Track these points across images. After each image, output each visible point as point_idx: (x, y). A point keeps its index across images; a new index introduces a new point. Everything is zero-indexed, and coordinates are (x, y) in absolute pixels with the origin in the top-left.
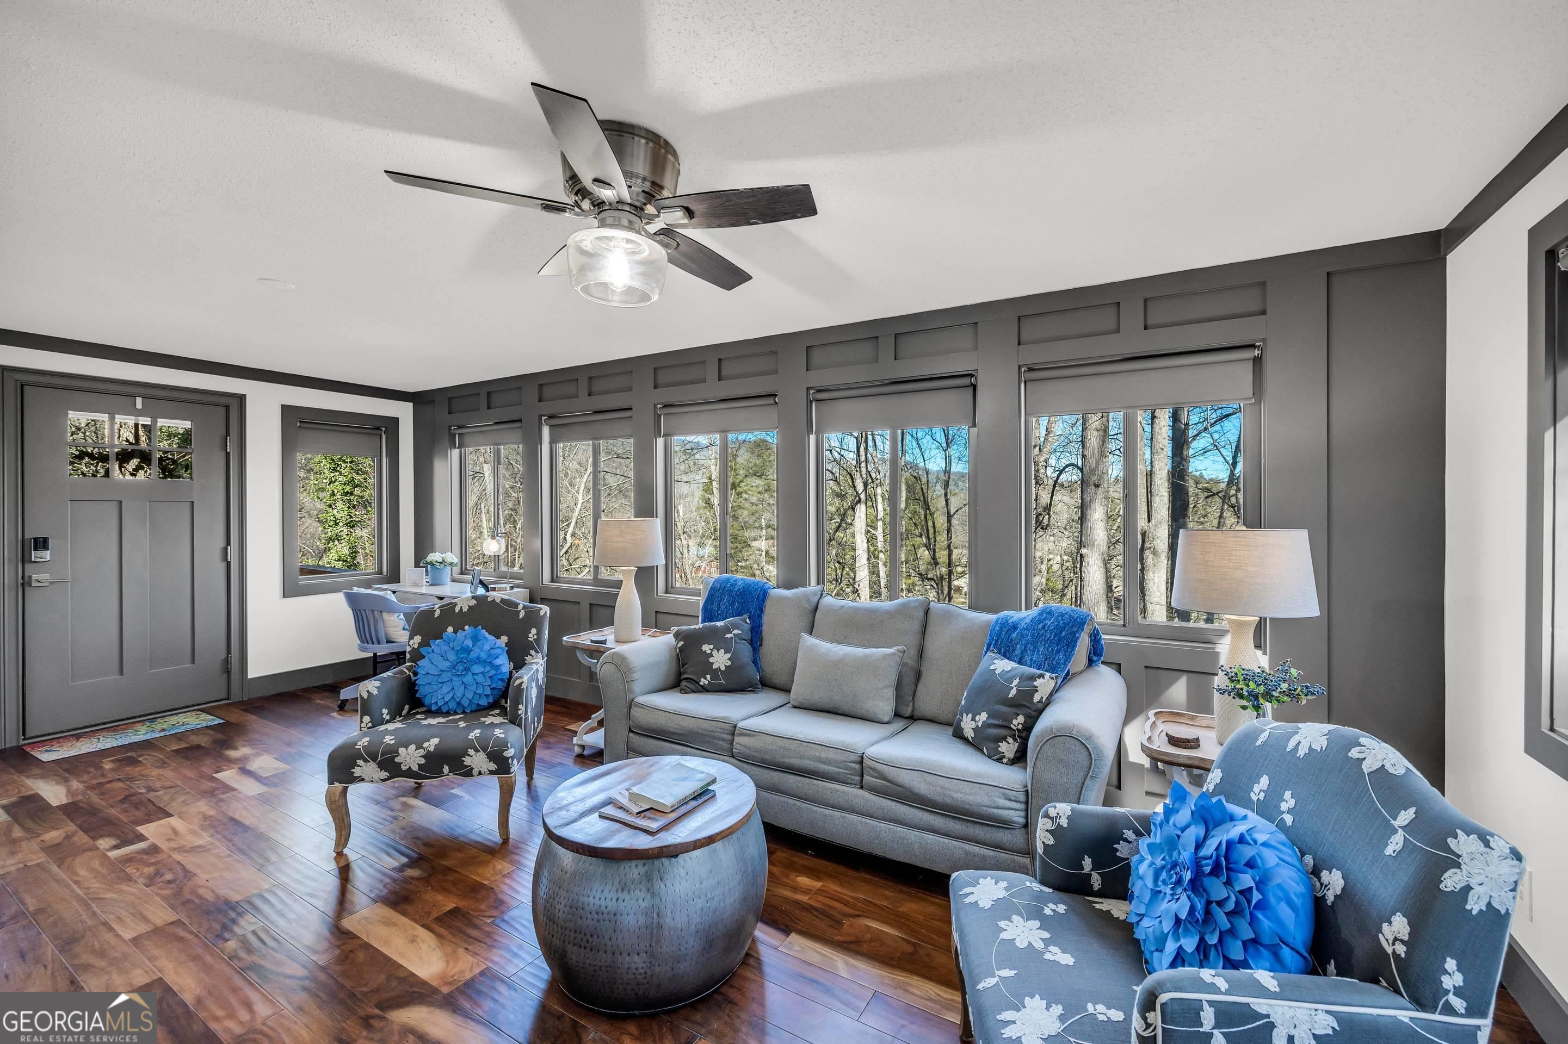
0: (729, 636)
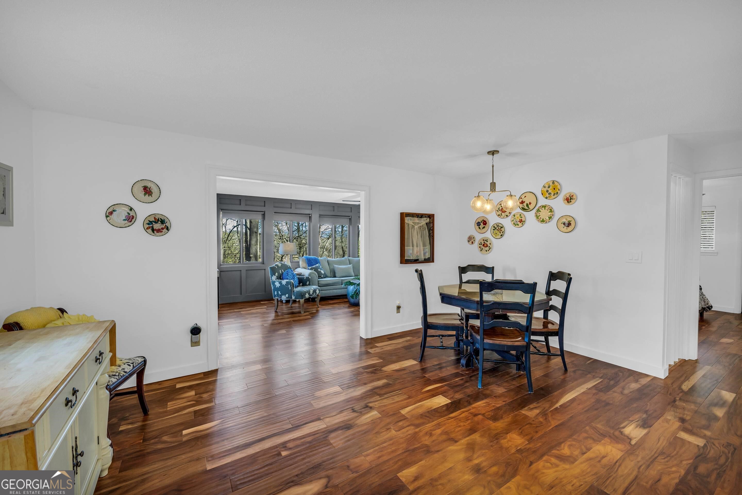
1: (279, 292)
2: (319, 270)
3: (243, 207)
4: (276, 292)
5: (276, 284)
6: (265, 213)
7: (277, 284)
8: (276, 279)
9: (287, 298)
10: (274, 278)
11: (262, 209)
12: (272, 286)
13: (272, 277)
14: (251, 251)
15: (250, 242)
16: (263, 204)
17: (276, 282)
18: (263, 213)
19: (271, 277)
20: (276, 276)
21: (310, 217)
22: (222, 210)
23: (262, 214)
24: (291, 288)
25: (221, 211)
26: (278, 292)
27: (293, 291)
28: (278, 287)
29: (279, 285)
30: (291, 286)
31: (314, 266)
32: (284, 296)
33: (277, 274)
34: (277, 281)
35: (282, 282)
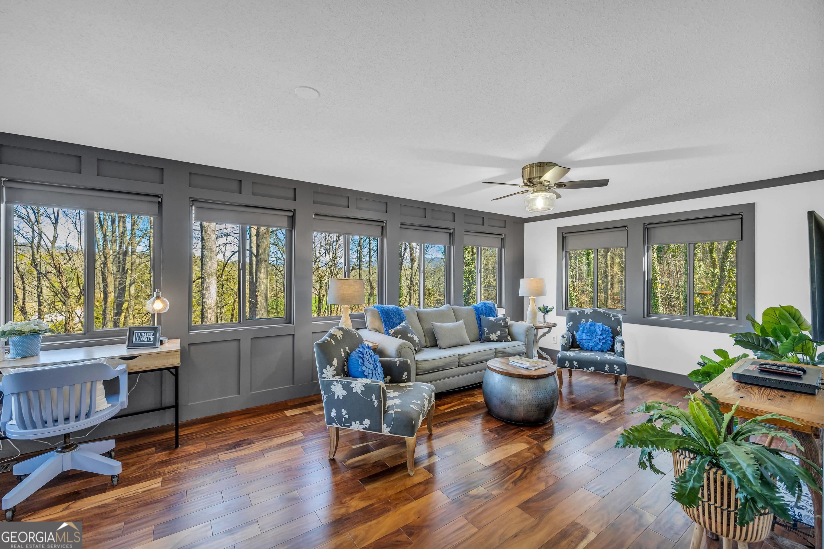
1: (344, 412)
2: (409, 335)
3: (246, 198)
4: (334, 410)
5: (333, 388)
6: (294, 214)
7: (339, 391)
8: (334, 376)
9: (366, 429)
10: (329, 373)
11: (290, 205)
12: (323, 393)
13: (324, 370)
14: (258, 287)
15: (256, 275)
16: (292, 196)
17: (335, 383)
18: (291, 214)
19: (321, 371)
20: (334, 368)
21: (382, 227)
22: (196, 203)
23: (288, 216)
24: (379, 403)
25: (193, 204)
26: (339, 412)
27: (385, 412)
28: (341, 398)
29: (345, 393)
30: (378, 397)
32: (358, 422)
33: (335, 362)
34: (337, 382)
35: (352, 385)
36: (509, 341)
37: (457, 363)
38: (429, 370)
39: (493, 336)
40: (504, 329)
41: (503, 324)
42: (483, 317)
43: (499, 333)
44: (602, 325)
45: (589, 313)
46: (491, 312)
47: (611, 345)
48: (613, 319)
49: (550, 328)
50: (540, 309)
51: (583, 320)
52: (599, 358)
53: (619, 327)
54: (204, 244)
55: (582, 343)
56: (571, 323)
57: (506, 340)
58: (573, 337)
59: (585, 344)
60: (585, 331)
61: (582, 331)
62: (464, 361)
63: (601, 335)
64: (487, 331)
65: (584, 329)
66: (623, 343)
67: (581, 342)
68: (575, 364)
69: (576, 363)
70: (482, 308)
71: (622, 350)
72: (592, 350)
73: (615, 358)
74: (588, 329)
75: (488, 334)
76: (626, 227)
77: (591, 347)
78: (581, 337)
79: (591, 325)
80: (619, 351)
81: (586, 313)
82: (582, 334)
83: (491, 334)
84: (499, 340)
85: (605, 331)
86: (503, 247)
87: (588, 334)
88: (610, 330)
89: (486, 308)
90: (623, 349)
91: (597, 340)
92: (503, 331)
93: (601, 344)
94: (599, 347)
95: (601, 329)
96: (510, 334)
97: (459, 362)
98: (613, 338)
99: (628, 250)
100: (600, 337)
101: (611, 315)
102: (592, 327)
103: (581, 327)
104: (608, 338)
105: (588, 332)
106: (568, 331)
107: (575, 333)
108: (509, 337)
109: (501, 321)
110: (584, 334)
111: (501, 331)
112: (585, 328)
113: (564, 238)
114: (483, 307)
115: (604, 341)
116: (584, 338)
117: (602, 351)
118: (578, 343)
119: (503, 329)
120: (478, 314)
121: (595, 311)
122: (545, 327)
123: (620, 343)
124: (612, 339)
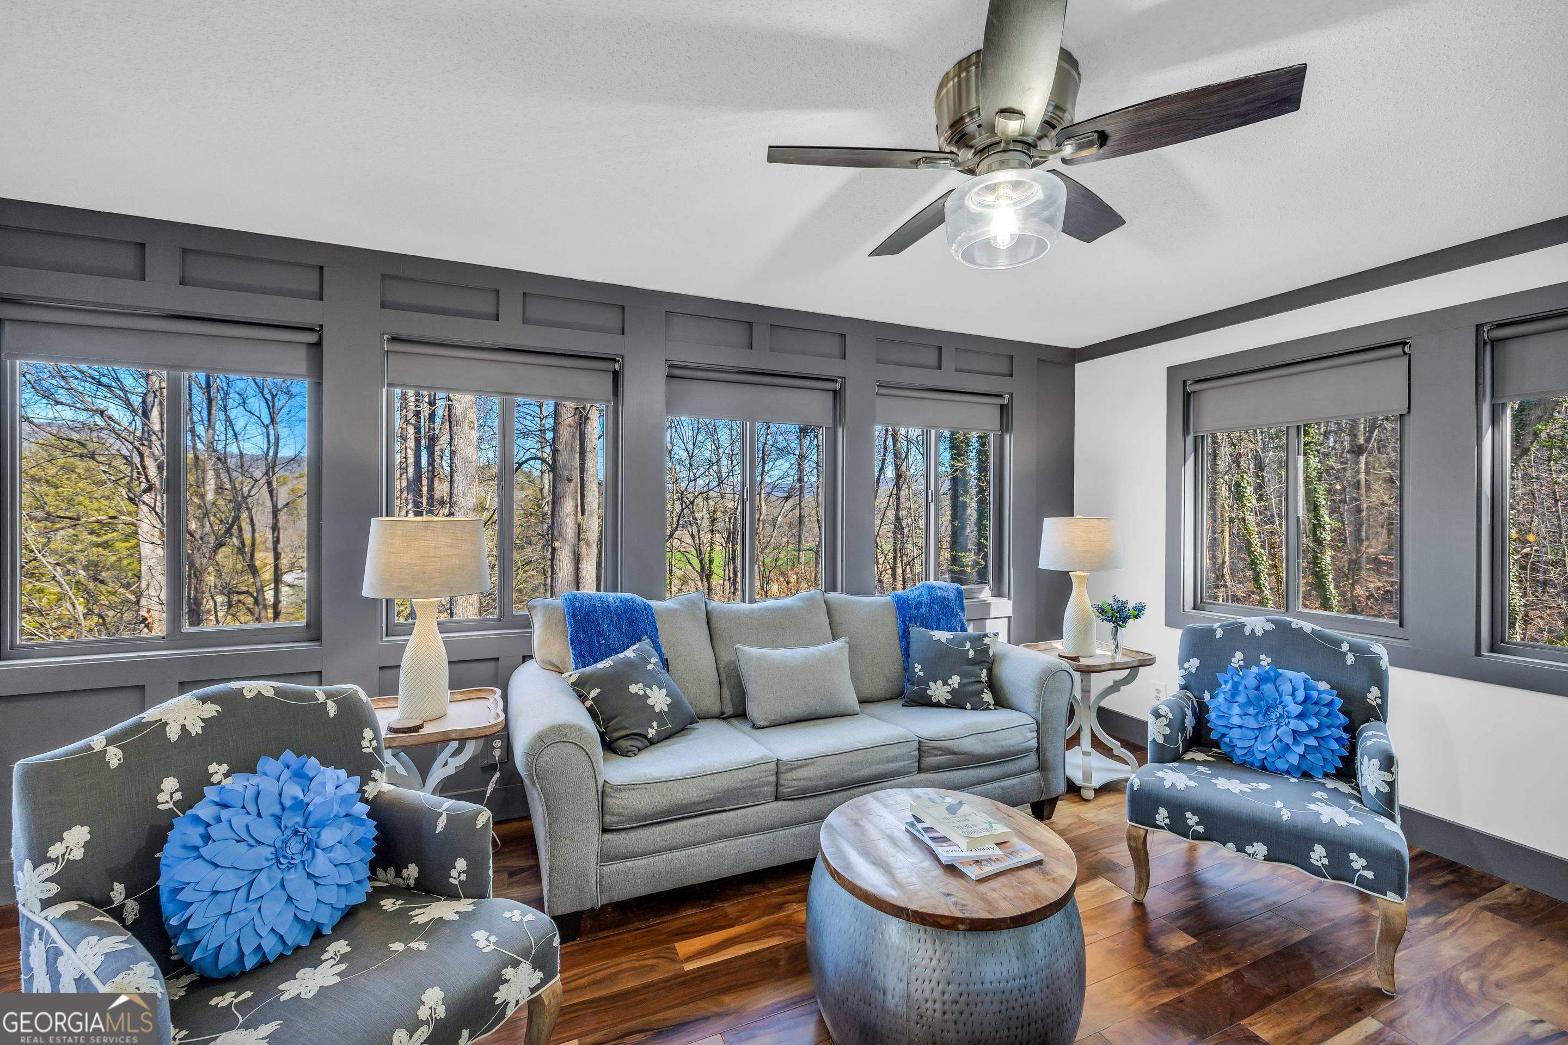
0: (650, 667)
6: (320, 336)
16: (312, 286)
23: (303, 343)
31: (600, 665)
36: (987, 709)
37: (770, 789)
38: (646, 817)
39: (939, 691)
40: (976, 669)
41: (971, 654)
42: (916, 631)
43: (955, 680)
44: (1305, 681)
45: (1259, 633)
46: (944, 614)
47: (1342, 758)
48: (1350, 659)
49: (1134, 669)
50: (1102, 611)
51: (1238, 658)
52: (1286, 815)
53: (1375, 691)
54: (453, 448)
55: (1227, 740)
56: (1194, 663)
57: (979, 706)
58: (1201, 711)
59: (1240, 744)
60: (1241, 699)
61: (1228, 696)
62: (795, 783)
63: (1301, 716)
64: (921, 674)
65: (1235, 690)
66: (1388, 763)
67: (1224, 735)
68: (1190, 822)
69: (1196, 819)
70: (920, 603)
71: (1386, 789)
72: (1264, 769)
73: (1354, 821)
74: (1252, 693)
75: (924, 682)
76: (1404, 344)
77: (1260, 756)
78: (1227, 717)
79: (1262, 679)
80: (1372, 792)
81: (1247, 631)
82: (1229, 708)
83: (931, 684)
84: (956, 703)
85: (1316, 703)
86: (1007, 431)
87: (1251, 711)
88: (1339, 703)
89: (933, 601)
90: (1391, 784)
91: (1284, 733)
92: (970, 675)
93: (1300, 750)
94: (1294, 760)
95: (1301, 695)
96: (992, 684)
97: (777, 784)
98: (1352, 729)
99: (1411, 422)
100: (1294, 724)
101: (1345, 647)
102: (1268, 688)
103: (1226, 682)
104: (1328, 733)
105: (1250, 703)
106: (1184, 687)
107: (1207, 696)
108: (987, 697)
109: (968, 645)
110: (1235, 706)
111: (962, 675)
112: (1241, 688)
113: (1187, 397)
114: (925, 598)
115: (1312, 742)
116: (1236, 720)
117: (1306, 775)
118: (1214, 736)
119: (970, 668)
120: (904, 621)
121: (1281, 627)
122: (1113, 667)
123: (1376, 762)
124: (1345, 736)
